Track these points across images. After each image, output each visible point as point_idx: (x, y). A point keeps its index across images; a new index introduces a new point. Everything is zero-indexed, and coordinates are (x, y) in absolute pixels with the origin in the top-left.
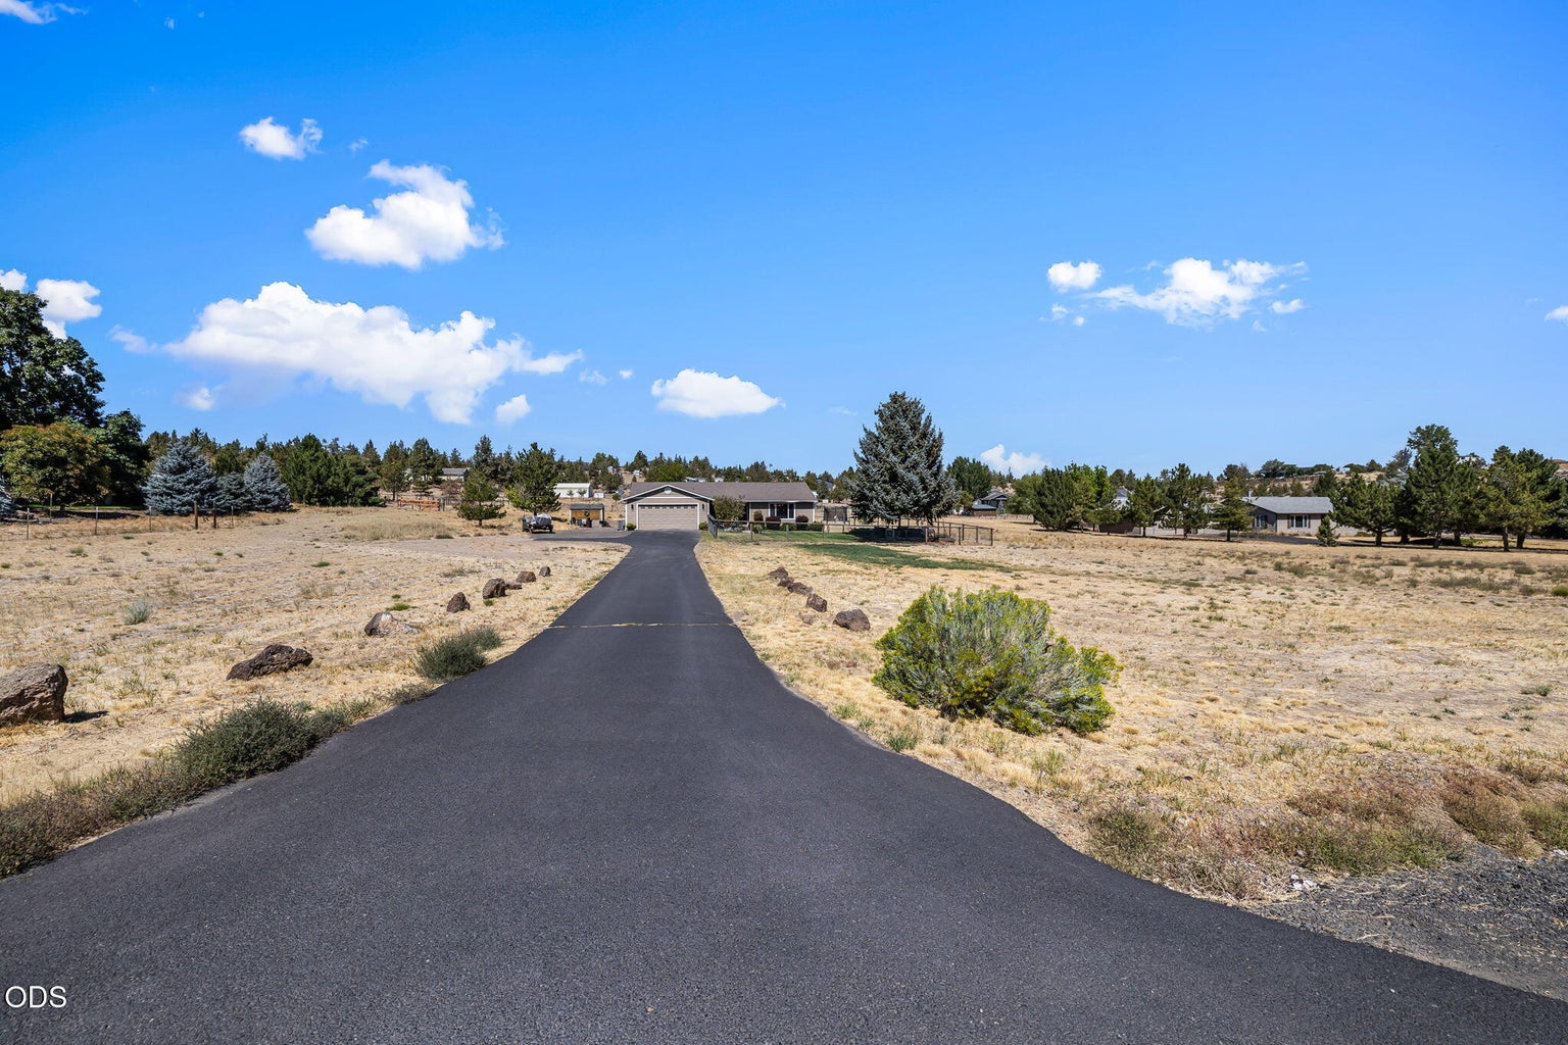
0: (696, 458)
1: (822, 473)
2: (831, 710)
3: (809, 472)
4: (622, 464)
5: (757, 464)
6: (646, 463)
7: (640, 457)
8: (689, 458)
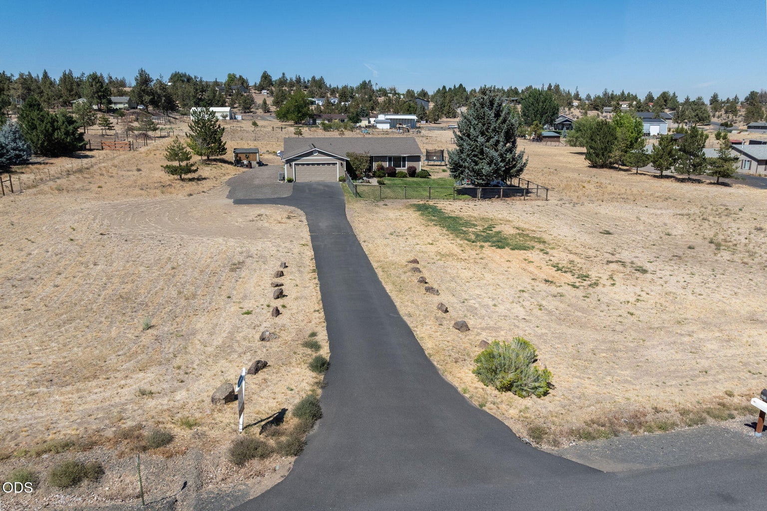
0: (314, 78)
1: (420, 90)
2: (459, 389)
3: (408, 90)
4: (251, 84)
5: (364, 83)
6: (271, 83)
7: (266, 77)
8: (307, 77)
